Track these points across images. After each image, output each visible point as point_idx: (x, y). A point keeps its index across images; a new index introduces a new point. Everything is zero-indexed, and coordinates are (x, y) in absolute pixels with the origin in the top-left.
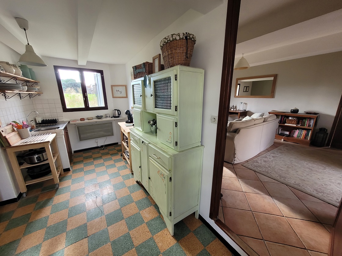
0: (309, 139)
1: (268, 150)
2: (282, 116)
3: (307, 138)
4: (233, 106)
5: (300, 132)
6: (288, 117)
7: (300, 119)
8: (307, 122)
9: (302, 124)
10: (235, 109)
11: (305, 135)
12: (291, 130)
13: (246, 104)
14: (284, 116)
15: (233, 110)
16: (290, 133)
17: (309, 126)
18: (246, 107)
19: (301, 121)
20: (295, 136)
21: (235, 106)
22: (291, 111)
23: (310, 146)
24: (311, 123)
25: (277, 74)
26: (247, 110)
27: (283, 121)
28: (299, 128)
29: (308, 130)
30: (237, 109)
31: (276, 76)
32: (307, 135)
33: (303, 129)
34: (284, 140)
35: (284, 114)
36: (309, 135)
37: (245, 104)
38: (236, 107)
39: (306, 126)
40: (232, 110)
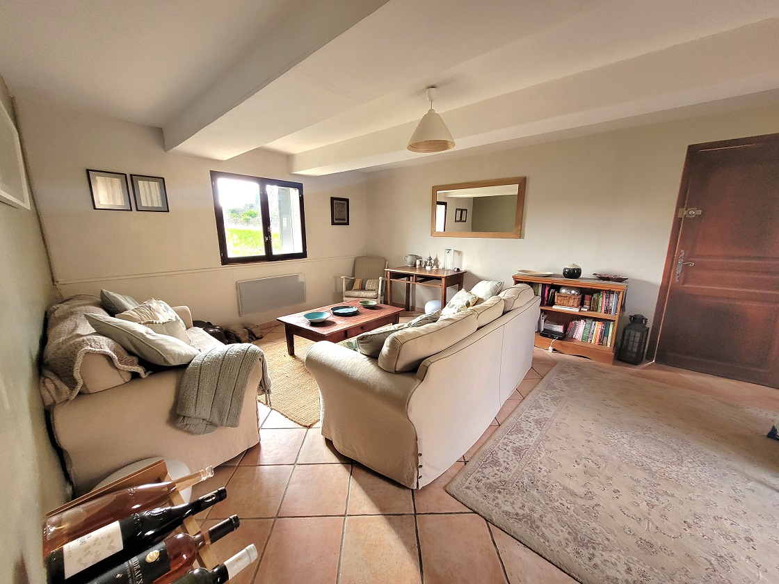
0: (609, 344)
1: (520, 394)
2: (544, 286)
3: (605, 342)
4: (430, 259)
5: (588, 327)
6: (558, 288)
7: (586, 294)
8: (602, 301)
9: (590, 305)
10: (434, 268)
11: (601, 333)
12: (567, 320)
13: (459, 253)
14: (549, 285)
15: (431, 270)
16: (565, 329)
17: (607, 311)
18: (461, 261)
19: (587, 297)
20: (577, 337)
21: (433, 258)
22: (564, 274)
23: (614, 364)
24: (611, 305)
25: (525, 178)
26: (463, 269)
27: (548, 297)
28: (585, 318)
29: (606, 322)
30: (441, 267)
31: (523, 183)
32: (604, 334)
33: (595, 319)
34: (554, 350)
35: (549, 281)
36: (610, 335)
37: (456, 254)
38: (436, 261)
39: (600, 313)
40: (428, 268)
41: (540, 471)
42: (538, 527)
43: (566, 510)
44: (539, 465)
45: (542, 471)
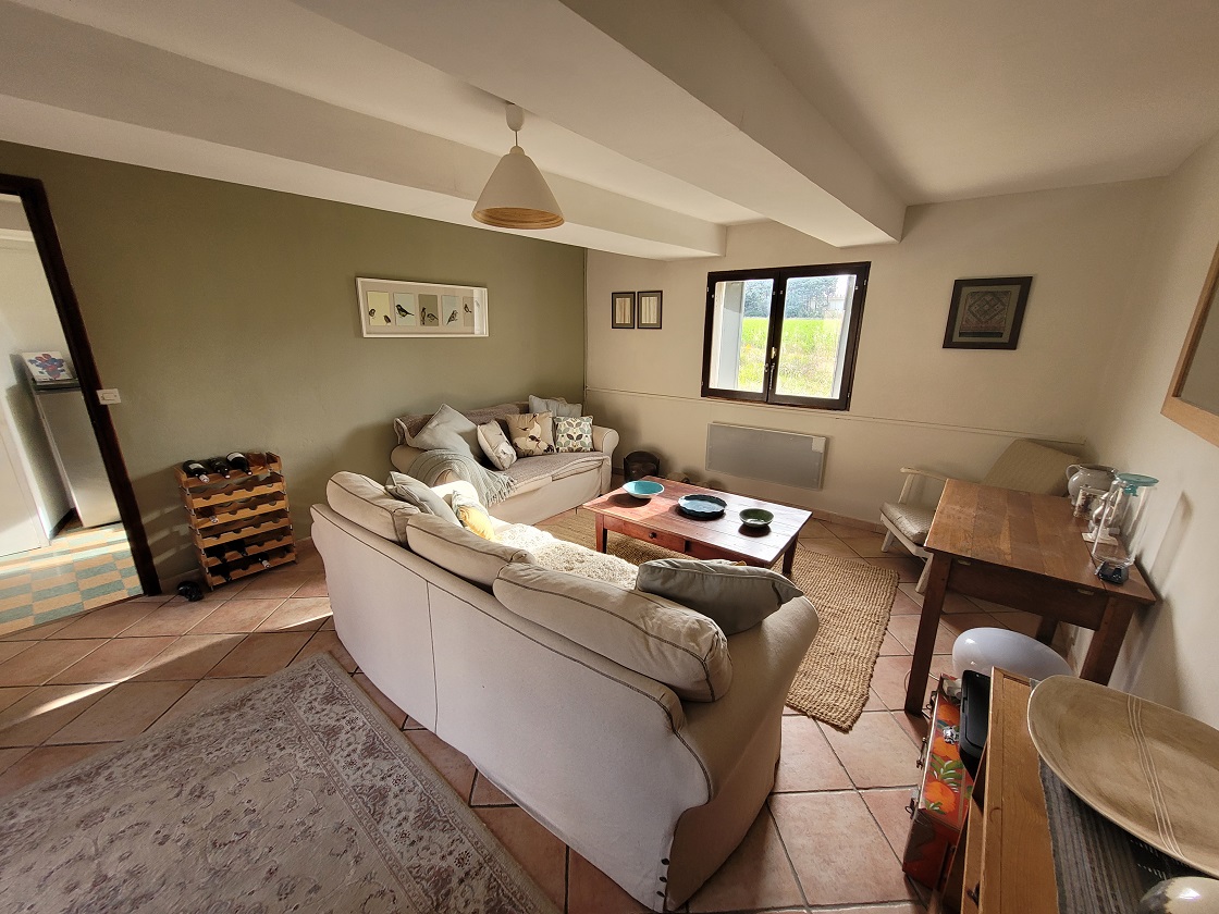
41: (279, 745)
42: (222, 713)
43: (210, 750)
44: (288, 751)
45: (277, 750)
